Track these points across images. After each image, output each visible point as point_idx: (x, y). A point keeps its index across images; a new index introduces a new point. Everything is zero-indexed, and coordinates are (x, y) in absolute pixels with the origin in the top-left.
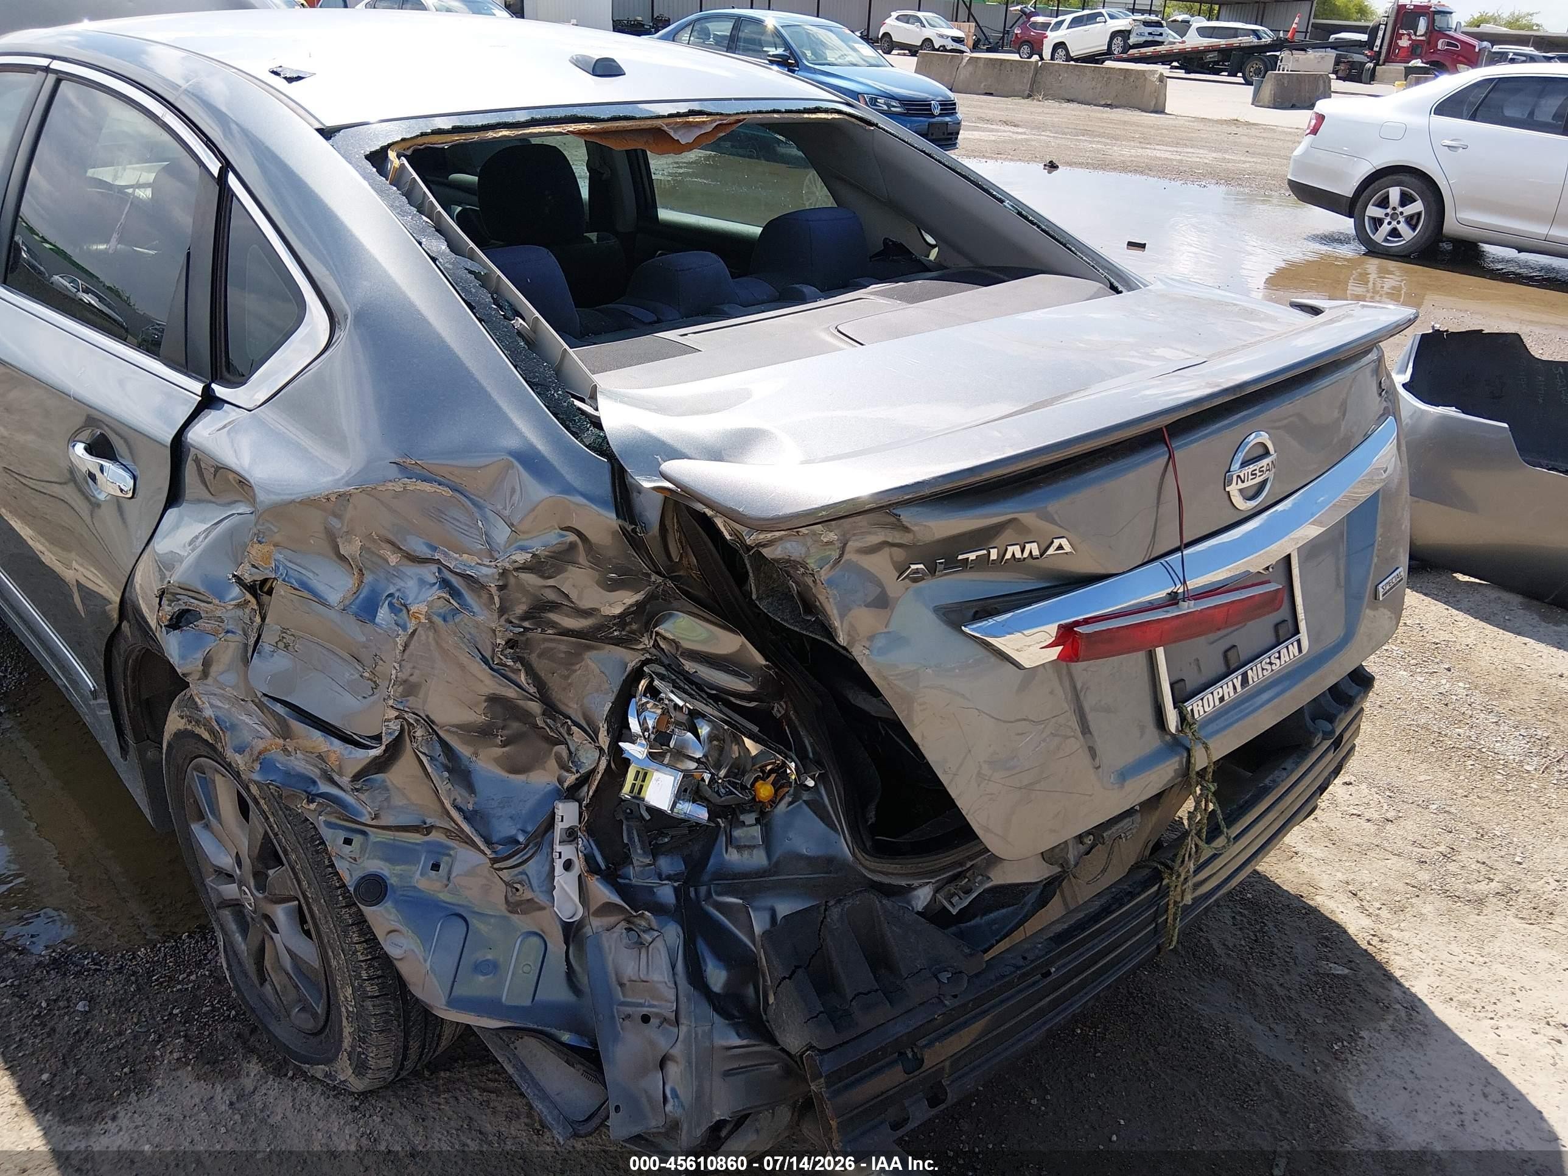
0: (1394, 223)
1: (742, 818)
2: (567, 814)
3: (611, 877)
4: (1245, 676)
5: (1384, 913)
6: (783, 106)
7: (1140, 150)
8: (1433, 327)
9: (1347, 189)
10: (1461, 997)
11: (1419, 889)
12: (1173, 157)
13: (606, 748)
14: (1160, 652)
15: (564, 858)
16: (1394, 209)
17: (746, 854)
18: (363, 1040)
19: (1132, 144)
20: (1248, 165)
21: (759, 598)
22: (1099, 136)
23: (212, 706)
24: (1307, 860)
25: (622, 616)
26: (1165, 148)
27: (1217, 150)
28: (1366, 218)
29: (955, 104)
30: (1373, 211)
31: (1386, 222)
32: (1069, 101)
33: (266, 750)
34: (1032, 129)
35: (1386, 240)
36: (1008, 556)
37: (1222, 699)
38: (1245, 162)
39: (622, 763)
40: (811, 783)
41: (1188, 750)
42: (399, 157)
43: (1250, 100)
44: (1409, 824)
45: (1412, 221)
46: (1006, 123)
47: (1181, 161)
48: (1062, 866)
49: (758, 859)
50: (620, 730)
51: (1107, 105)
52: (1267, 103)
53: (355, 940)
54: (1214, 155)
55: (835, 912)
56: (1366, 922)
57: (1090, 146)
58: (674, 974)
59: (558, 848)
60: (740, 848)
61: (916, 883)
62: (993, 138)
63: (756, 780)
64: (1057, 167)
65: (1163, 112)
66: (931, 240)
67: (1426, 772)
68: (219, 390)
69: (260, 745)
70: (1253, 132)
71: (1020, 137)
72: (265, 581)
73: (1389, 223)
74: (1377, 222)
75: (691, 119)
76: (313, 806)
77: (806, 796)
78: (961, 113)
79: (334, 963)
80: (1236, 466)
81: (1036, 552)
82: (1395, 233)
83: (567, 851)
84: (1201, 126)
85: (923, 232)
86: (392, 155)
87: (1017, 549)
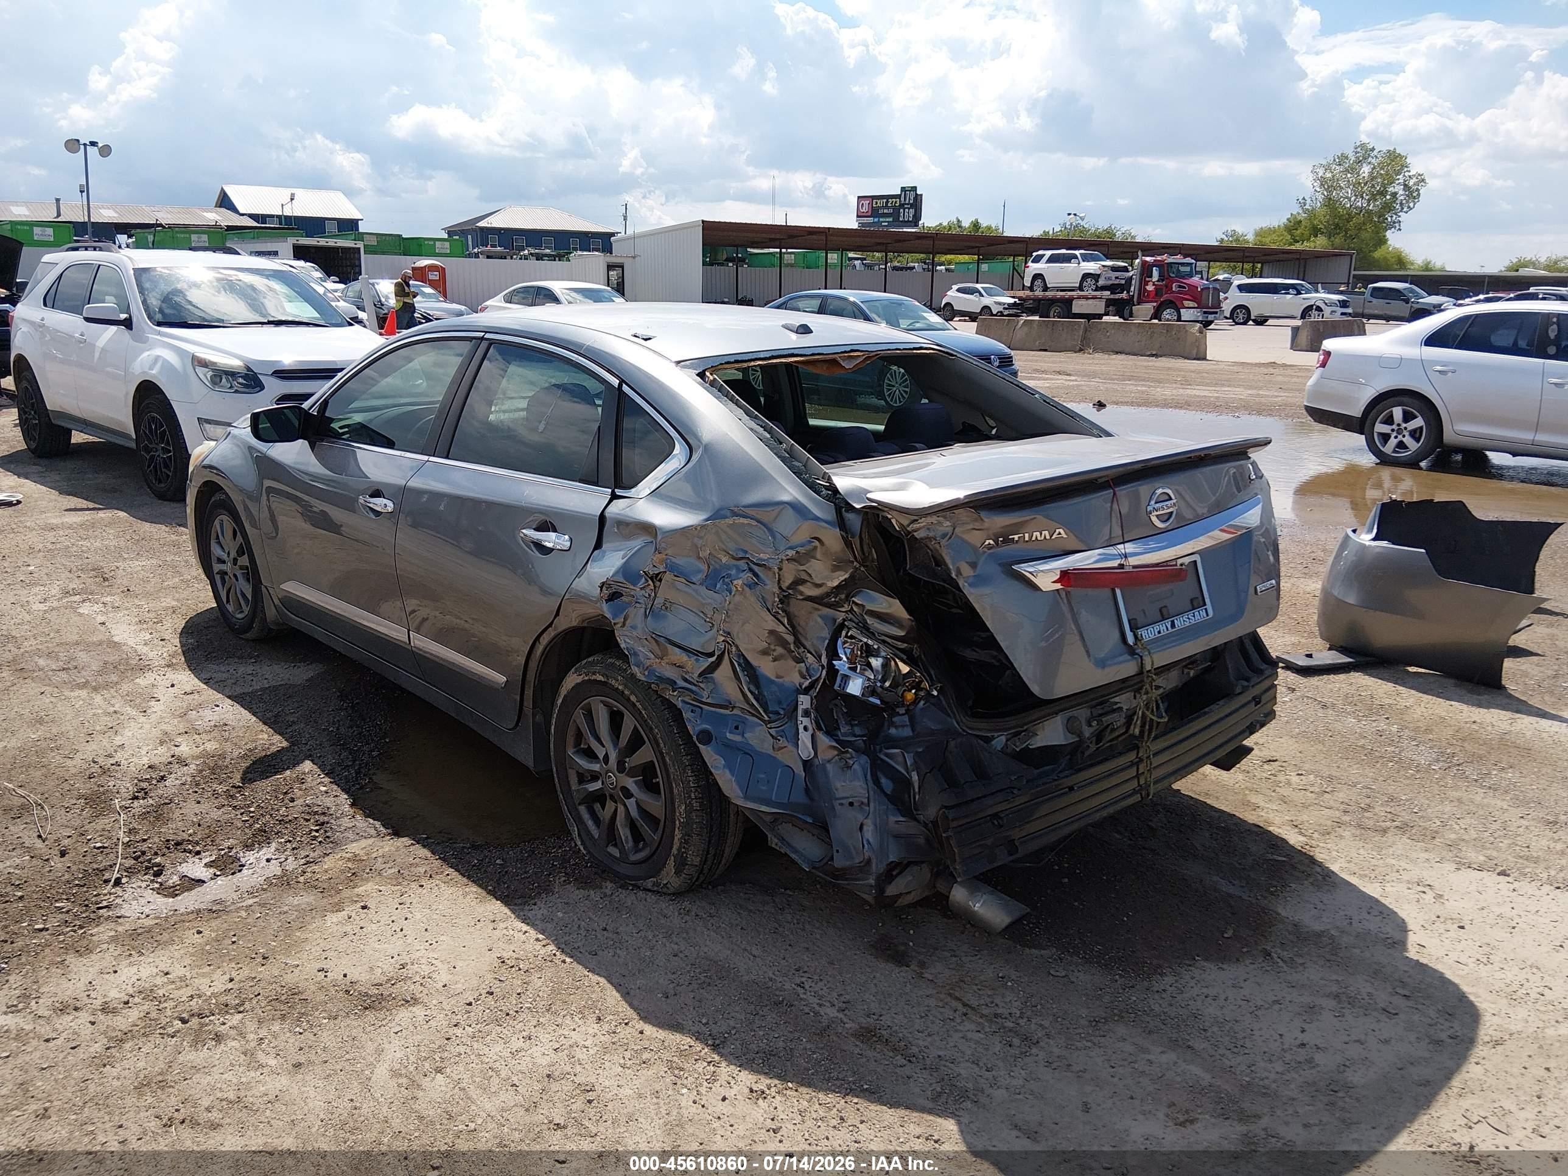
0: (1400, 437)
1: (897, 710)
2: (804, 701)
3: (830, 733)
4: (1173, 622)
5: (1316, 835)
6: (901, 346)
7: (1181, 390)
8: (1391, 498)
9: (1356, 411)
10: (1362, 873)
11: (1339, 824)
12: (1211, 395)
13: (825, 665)
14: (1118, 592)
15: (804, 724)
16: (1399, 425)
17: (900, 729)
18: (686, 842)
19: (1174, 386)
20: (1280, 399)
21: (910, 569)
22: (1144, 380)
23: (625, 641)
24: (1265, 810)
25: (837, 587)
26: (1204, 388)
27: (1251, 388)
28: (1375, 434)
29: (1011, 357)
30: (1380, 428)
31: (1393, 436)
32: (1117, 353)
33: (650, 666)
34: (1084, 376)
35: (1394, 451)
36: (1034, 539)
37: (1159, 632)
38: (1277, 396)
39: (832, 672)
40: (935, 693)
41: (1141, 657)
42: (711, 374)
43: (1289, 345)
44: (1341, 795)
45: (1415, 434)
46: (1059, 373)
47: (1217, 398)
48: (1079, 736)
49: (907, 732)
50: (833, 654)
51: (1152, 355)
52: (1305, 348)
53: (690, 774)
54: (1249, 392)
55: (952, 744)
56: (1302, 839)
57: (1133, 388)
58: (866, 780)
59: (800, 718)
60: (896, 727)
61: (996, 735)
62: (1048, 385)
63: (905, 691)
64: (1104, 406)
65: (1205, 359)
66: (992, 423)
67: (1357, 769)
68: (618, 492)
69: (648, 663)
70: (1289, 372)
71: (1071, 383)
72: (658, 575)
73: (1396, 437)
74: (1385, 438)
75: (852, 354)
76: (675, 693)
77: (933, 700)
78: (1017, 364)
79: (675, 791)
80: (1153, 502)
81: (1048, 537)
82: (1401, 445)
83: (806, 721)
84: (1240, 369)
85: (987, 418)
86: (708, 374)
87: (1038, 534)
